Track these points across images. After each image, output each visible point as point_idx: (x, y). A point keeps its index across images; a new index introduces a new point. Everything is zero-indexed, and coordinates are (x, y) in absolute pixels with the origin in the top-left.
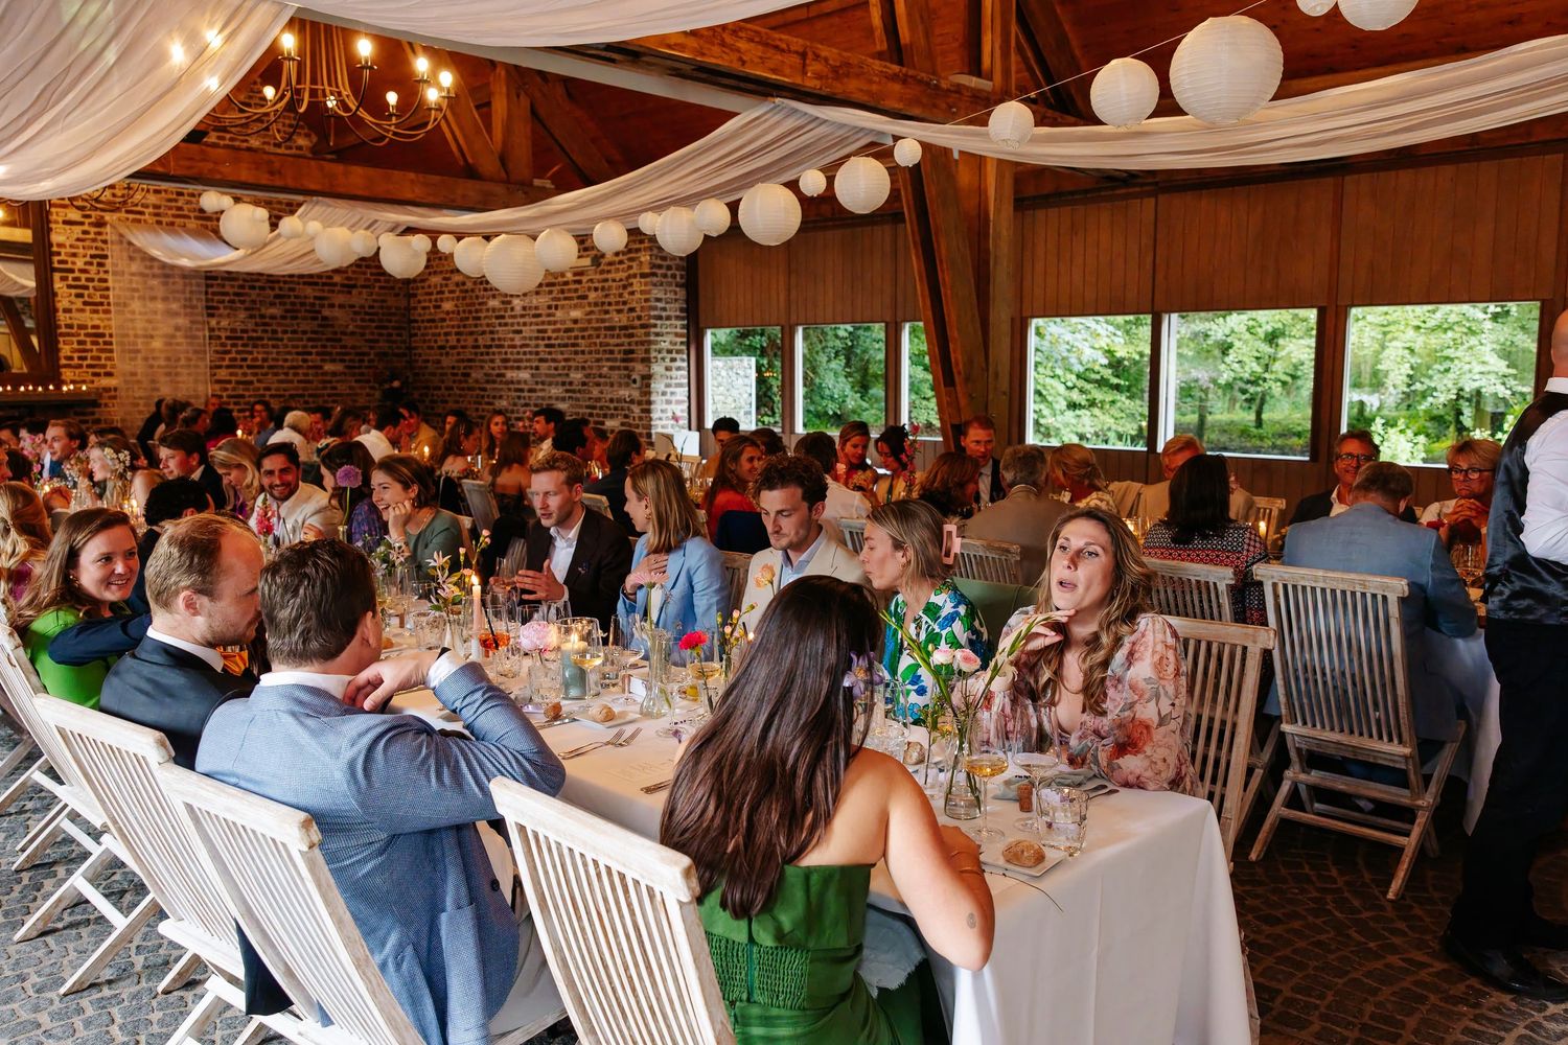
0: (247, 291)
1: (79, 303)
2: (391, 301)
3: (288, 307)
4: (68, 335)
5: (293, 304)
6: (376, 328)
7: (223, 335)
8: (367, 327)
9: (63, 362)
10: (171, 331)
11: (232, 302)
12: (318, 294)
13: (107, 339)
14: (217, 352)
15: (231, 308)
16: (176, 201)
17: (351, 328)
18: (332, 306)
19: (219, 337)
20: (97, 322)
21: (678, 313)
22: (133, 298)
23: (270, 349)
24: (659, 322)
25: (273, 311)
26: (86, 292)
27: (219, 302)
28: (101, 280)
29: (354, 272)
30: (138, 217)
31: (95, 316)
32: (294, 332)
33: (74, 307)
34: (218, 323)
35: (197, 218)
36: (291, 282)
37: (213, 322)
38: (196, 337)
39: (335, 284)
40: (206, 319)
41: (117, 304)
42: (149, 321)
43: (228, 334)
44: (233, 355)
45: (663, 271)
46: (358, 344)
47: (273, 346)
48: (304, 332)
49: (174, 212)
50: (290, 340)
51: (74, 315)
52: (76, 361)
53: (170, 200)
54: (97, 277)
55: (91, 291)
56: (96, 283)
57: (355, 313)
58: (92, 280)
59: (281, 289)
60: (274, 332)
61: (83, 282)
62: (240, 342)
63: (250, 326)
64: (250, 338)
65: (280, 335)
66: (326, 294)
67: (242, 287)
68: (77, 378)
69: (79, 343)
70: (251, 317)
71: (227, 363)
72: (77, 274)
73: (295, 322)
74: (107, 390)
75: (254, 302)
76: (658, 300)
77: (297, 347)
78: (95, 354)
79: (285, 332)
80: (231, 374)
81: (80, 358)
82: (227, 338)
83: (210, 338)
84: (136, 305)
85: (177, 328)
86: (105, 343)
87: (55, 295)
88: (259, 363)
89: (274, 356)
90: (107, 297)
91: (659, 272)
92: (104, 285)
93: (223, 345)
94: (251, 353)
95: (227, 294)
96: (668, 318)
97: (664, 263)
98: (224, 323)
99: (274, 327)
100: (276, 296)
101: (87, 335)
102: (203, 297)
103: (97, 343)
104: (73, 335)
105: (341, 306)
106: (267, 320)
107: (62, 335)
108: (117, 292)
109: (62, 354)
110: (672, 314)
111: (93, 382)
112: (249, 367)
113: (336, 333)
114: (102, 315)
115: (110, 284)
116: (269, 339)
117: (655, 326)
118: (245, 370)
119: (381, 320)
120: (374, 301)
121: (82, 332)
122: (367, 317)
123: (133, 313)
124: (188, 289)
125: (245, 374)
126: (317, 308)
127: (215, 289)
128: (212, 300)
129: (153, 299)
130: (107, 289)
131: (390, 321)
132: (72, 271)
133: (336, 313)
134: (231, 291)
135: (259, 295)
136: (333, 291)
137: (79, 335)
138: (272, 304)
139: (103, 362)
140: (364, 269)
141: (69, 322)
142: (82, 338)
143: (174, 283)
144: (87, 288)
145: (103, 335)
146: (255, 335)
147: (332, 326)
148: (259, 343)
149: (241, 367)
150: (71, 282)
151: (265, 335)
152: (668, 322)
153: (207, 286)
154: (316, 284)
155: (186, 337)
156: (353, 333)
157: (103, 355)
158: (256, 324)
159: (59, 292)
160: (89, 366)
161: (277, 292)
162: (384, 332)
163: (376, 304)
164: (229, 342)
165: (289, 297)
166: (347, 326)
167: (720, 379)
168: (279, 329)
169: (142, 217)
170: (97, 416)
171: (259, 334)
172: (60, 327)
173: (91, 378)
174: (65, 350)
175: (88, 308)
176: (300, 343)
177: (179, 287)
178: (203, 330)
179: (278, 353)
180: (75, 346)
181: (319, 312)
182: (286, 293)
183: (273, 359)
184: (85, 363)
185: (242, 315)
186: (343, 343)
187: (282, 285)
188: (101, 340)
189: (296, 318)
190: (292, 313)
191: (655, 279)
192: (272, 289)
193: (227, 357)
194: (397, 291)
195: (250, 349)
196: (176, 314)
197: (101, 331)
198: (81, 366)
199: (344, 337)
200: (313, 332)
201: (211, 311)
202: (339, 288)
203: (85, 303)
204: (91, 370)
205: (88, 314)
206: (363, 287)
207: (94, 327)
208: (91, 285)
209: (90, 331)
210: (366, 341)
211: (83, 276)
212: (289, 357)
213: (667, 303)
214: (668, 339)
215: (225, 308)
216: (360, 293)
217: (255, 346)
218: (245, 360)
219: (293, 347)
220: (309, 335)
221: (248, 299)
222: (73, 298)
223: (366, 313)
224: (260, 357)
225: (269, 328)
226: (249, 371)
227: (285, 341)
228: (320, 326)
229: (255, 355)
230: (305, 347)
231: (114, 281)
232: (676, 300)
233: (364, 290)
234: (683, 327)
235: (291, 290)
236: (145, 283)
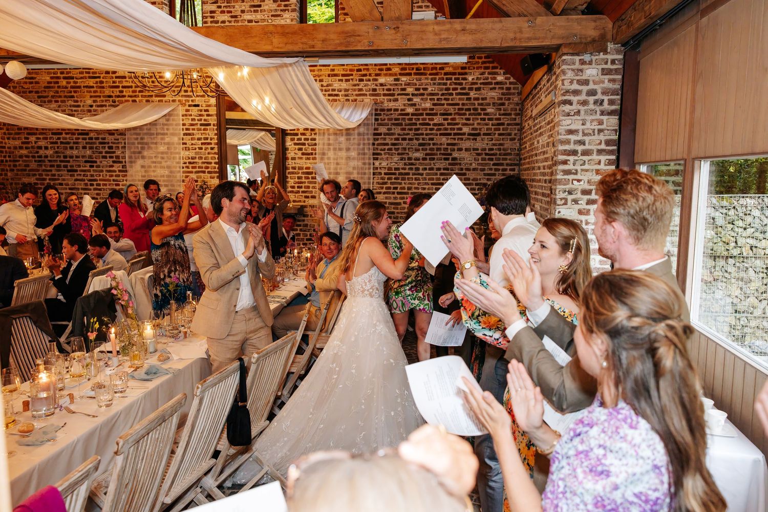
0: (400, 142)
1: (299, 154)
2: (508, 144)
3: (428, 152)
4: (293, 173)
5: (431, 149)
6: (494, 165)
7: (383, 172)
8: (486, 164)
9: (290, 189)
10: (351, 170)
11: (390, 149)
12: (449, 142)
13: (314, 175)
14: (378, 183)
15: (389, 154)
16: (358, 85)
17: (474, 166)
18: (460, 150)
19: (380, 174)
20: (308, 165)
21: (603, 146)
22: (329, 149)
23: (414, 181)
24: (571, 158)
25: (417, 155)
26: (304, 147)
27: (381, 150)
28: (311, 140)
29: (478, 124)
30: (336, 98)
31: (308, 161)
32: (431, 169)
33: (297, 156)
34: (380, 164)
35: (370, 95)
36: (431, 134)
37: (377, 163)
38: (365, 174)
39: (464, 134)
40: (372, 161)
41: (319, 154)
42: (337, 164)
43: (386, 171)
44: (389, 185)
45: (583, 97)
46: (479, 177)
47: (416, 179)
48: (439, 169)
49: (357, 93)
50: (428, 174)
51: (297, 161)
52: (296, 189)
53: (355, 85)
54: (310, 137)
55: (307, 146)
56: (310, 141)
57: (478, 154)
58: (307, 139)
59: (423, 139)
60: (417, 169)
61: (303, 141)
62: (393, 176)
63: (401, 166)
64: (400, 174)
65: (421, 171)
66: (456, 142)
67: (397, 139)
68: (296, 199)
69: (299, 178)
70: (402, 159)
71: (384, 190)
72: (299, 136)
73: (432, 162)
74: (312, 206)
75: (405, 149)
76: (571, 132)
77: (433, 179)
78: (306, 184)
79: (425, 169)
80: (386, 198)
81: (298, 187)
82: (385, 174)
83: (374, 174)
84: (331, 154)
85: (354, 168)
86: (313, 178)
87: (287, 149)
88: (406, 191)
89: (416, 186)
90: (315, 150)
91: (574, 99)
92: (314, 142)
93: (382, 179)
94: (400, 184)
95: (387, 144)
96: (586, 153)
97: (585, 88)
98: (384, 164)
99: (417, 166)
100: (420, 145)
101: (303, 173)
102: (371, 147)
103: (308, 178)
104: (296, 173)
105: (467, 150)
106: (413, 161)
107: (289, 173)
108: (321, 146)
109: (289, 185)
110: (594, 148)
111: (304, 202)
112: (398, 193)
113: (462, 169)
114: (311, 161)
115: (317, 142)
116: (414, 174)
117: (565, 162)
118: (396, 195)
119: (499, 159)
120: (494, 145)
121: (300, 171)
122: (487, 157)
123: (329, 158)
124: (362, 142)
125: (395, 198)
126: (449, 151)
127: (379, 142)
128: (377, 149)
129: (340, 149)
130: (315, 144)
131: (506, 159)
132: (297, 135)
133: (464, 154)
134: (390, 142)
135: (408, 144)
136: (462, 139)
137: (299, 173)
138: (417, 150)
139: (311, 189)
140: (487, 121)
141: (294, 165)
142: (300, 175)
143: (354, 139)
144: (304, 144)
145: (311, 173)
146: (403, 171)
147: (460, 164)
148: (407, 177)
149: (393, 193)
150: (296, 142)
151: (411, 172)
152: (586, 158)
153: (375, 139)
154: (450, 134)
155: (358, 173)
156: (474, 169)
157: (311, 185)
158: (405, 164)
159: (290, 147)
160: (303, 192)
161: (421, 141)
162: (501, 167)
163: (495, 147)
164: (387, 176)
165: (429, 144)
166: (471, 164)
167: (749, 219)
168: (421, 167)
169: (338, 98)
170: (306, 222)
171: (407, 171)
172: (288, 169)
173: (304, 199)
174: (291, 182)
175: (304, 156)
176: (435, 177)
177: (356, 141)
178: (369, 169)
179: (419, 184)
180: (297, 180)
181: (451, 154)
182: (428, 142)
183: (416, 188)
184: (301, 190)
185: (396, 158)
186: (467, 176)
187: (424, 136)
188: (310, 176)
189: (434, 159)
190: (430, 156)
191: (567, 108)
192: (417, 139)
193: (385, 186)
194: (513, 136)
195: (399, 181)
196: (354, 159)
197: (311, 170)
198: (298, 192)
199: (467, 172)
200: (444, 169)
201: (376, 156)
202: (466, 136)
203: (303, 154)
204: (304, 194)
205: (304, 160)
206: (484, 134)
207: (308, 168)
208: (306, 142)
209: (305, 171)
210: (485, 174)
211: (303, 137)
212: (427, 187)
213: (584, 134)
214: (585, 177)
215: (385, 154)
216: (482, 140)
217: (403, 179)
218: (396, 188)
219: (429, 179)
220: (442, 171)
221: (400, 147)
222: (297, 151)
223: (486, 154)
224: (406, 186)
225: (414, 167)
226: (399, 196)
227: (424, 176)
228: (450, 164)
229: (403, 185)
230: (439, 179)
231: (319, 140)
232: (600, 131)
233: (486, 137)
234: (610, 163)
235: (432, 139)
236: (336, 140)
